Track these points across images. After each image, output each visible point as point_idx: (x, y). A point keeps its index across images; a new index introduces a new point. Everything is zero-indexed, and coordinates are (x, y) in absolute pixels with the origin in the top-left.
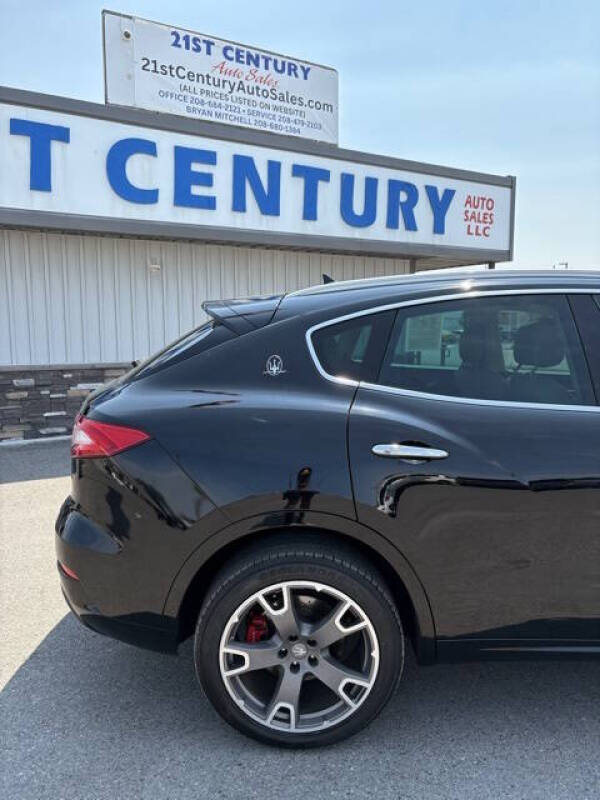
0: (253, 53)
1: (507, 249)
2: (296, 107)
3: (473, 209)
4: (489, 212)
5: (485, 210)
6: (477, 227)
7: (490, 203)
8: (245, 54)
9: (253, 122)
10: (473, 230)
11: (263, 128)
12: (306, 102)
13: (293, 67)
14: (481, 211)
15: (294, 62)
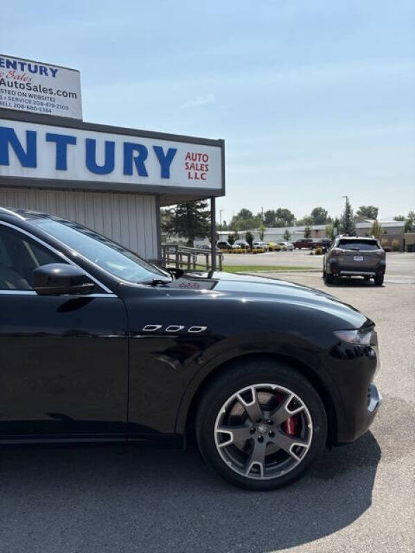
0: (12, 61)
1: (220, 188)
2: (48, 95)
3: (192, 161)
4: (205, 163)
5: (202, 162)
6: (196, 174)
7: (205, 157)
8: (5, 61)
9: (12, 105)
10: (193, 175)
11: (21, 109)
12: (54, 91)
13: (43, 69)
14: (199, 163)
15: (44, 66)
